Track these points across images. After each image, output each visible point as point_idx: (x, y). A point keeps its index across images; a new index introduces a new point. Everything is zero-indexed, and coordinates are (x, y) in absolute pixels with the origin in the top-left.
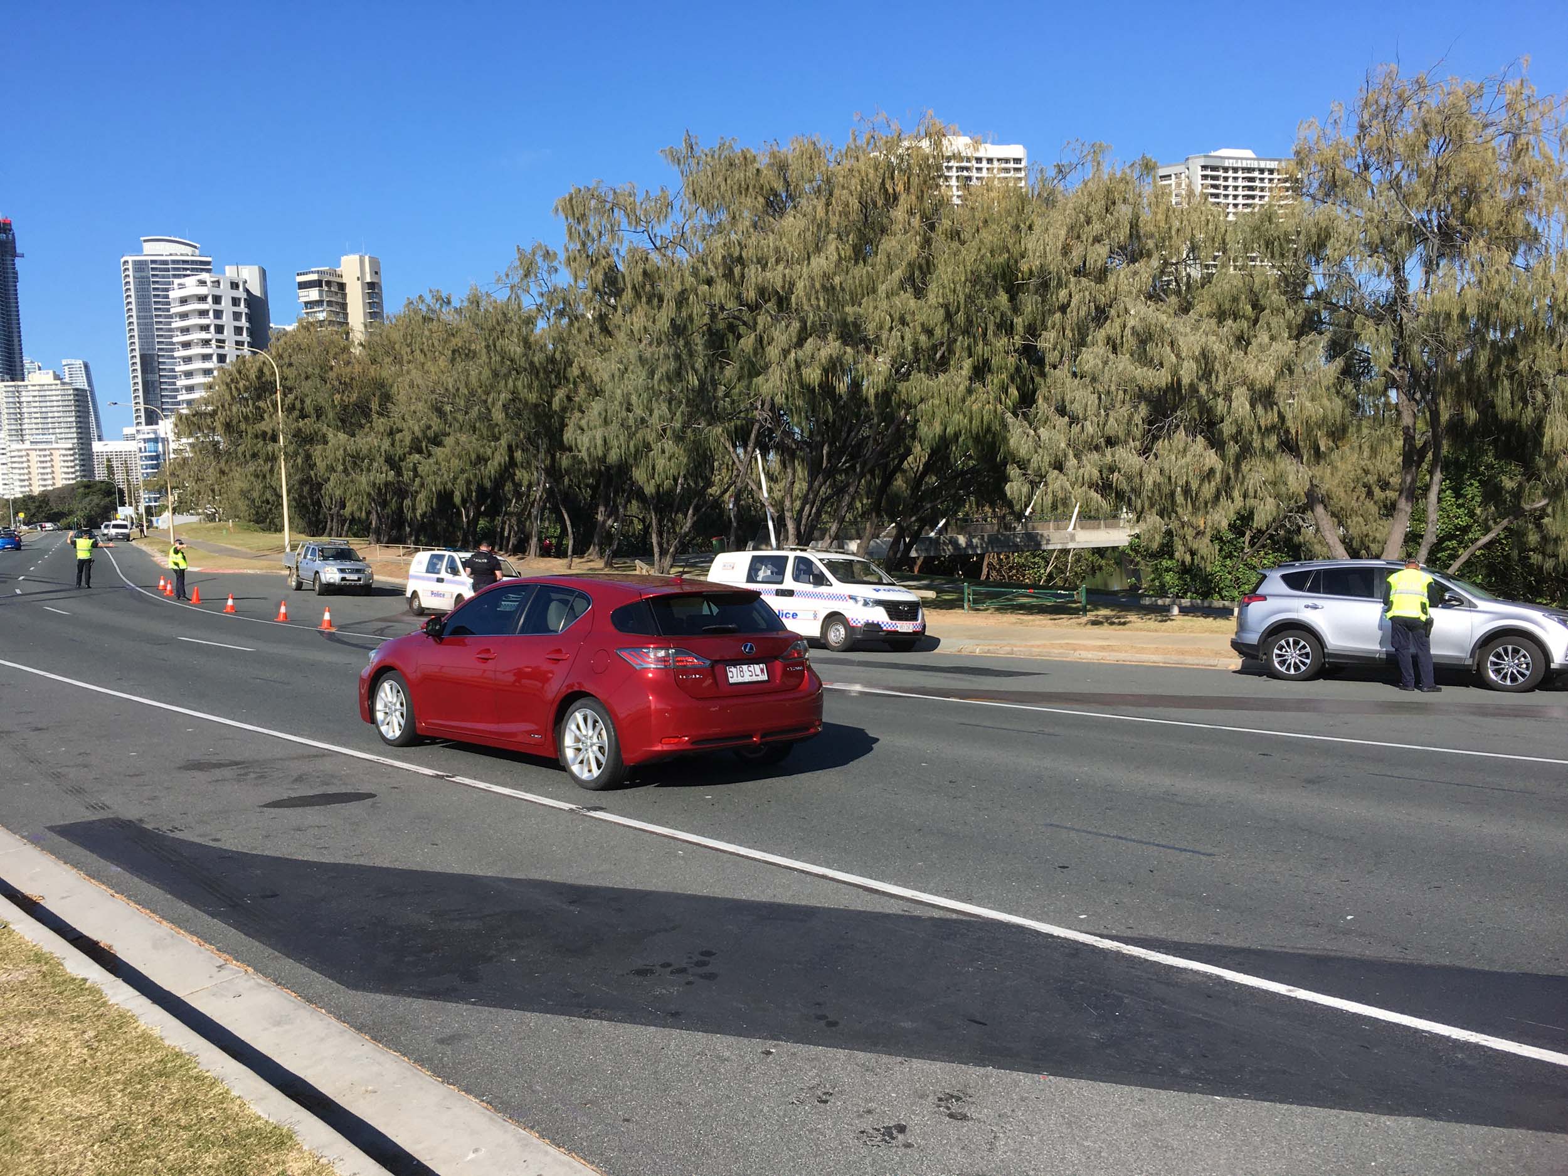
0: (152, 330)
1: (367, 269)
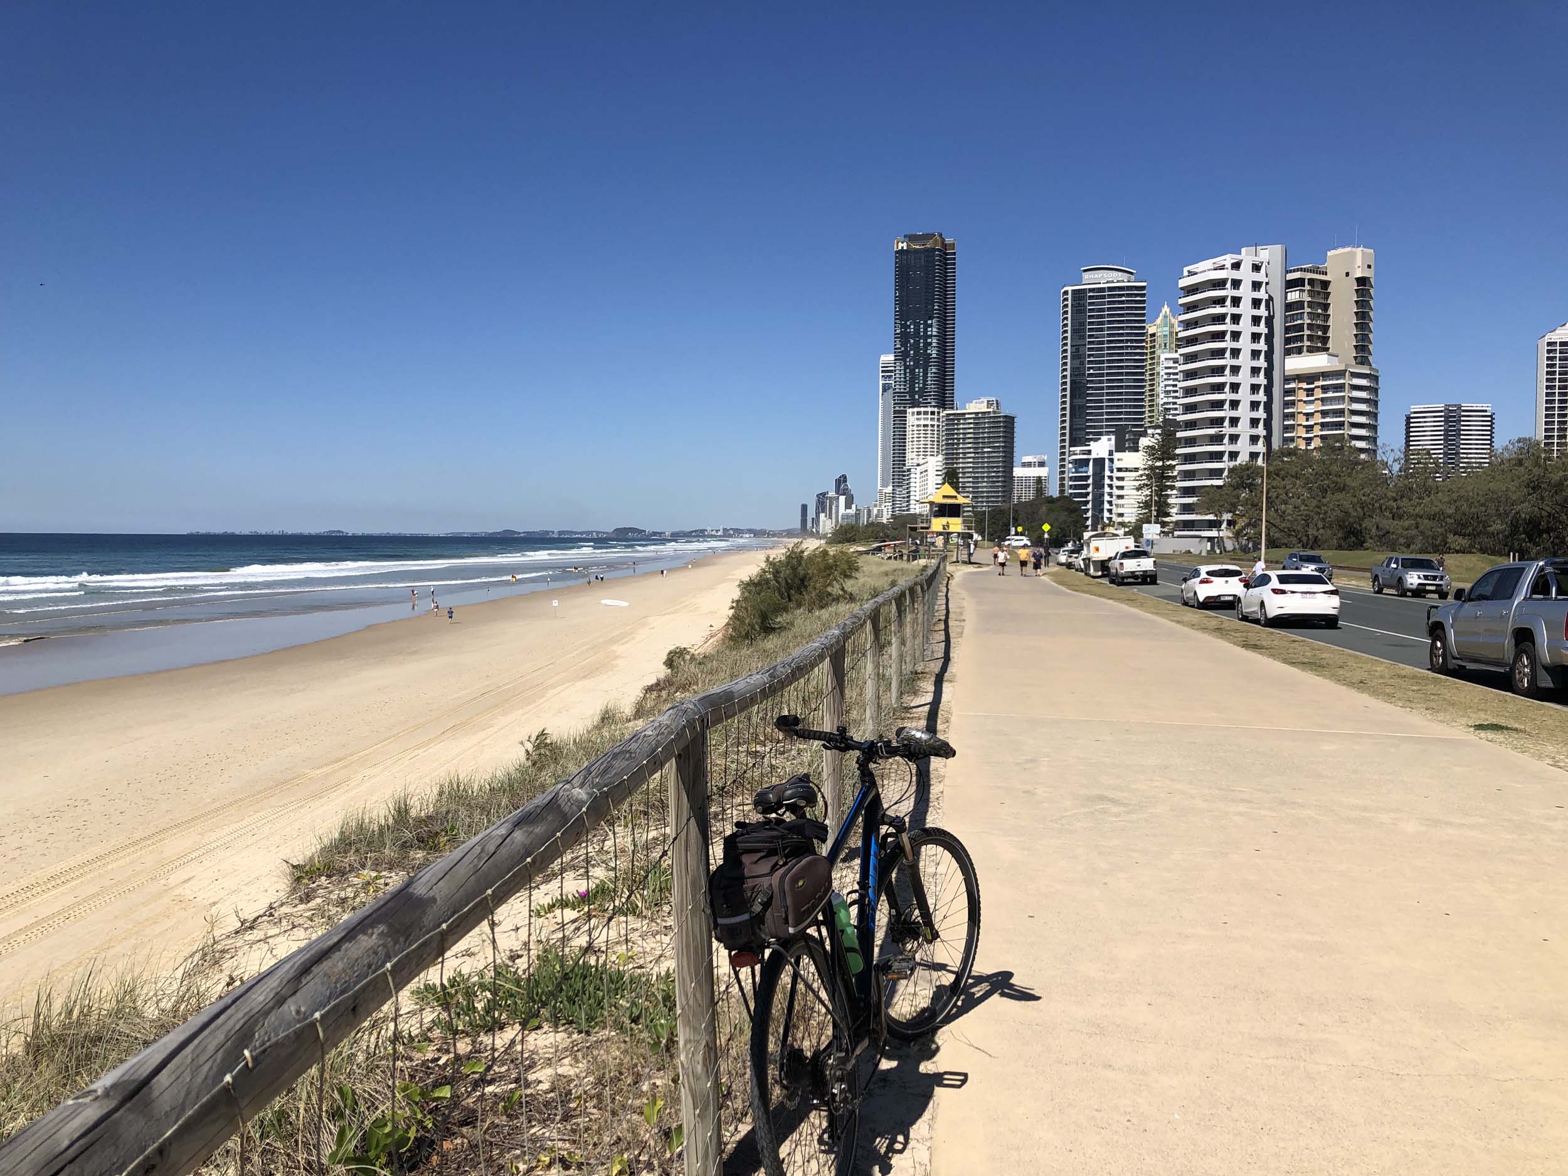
0: (1084, 358)
1: (1359, 262)
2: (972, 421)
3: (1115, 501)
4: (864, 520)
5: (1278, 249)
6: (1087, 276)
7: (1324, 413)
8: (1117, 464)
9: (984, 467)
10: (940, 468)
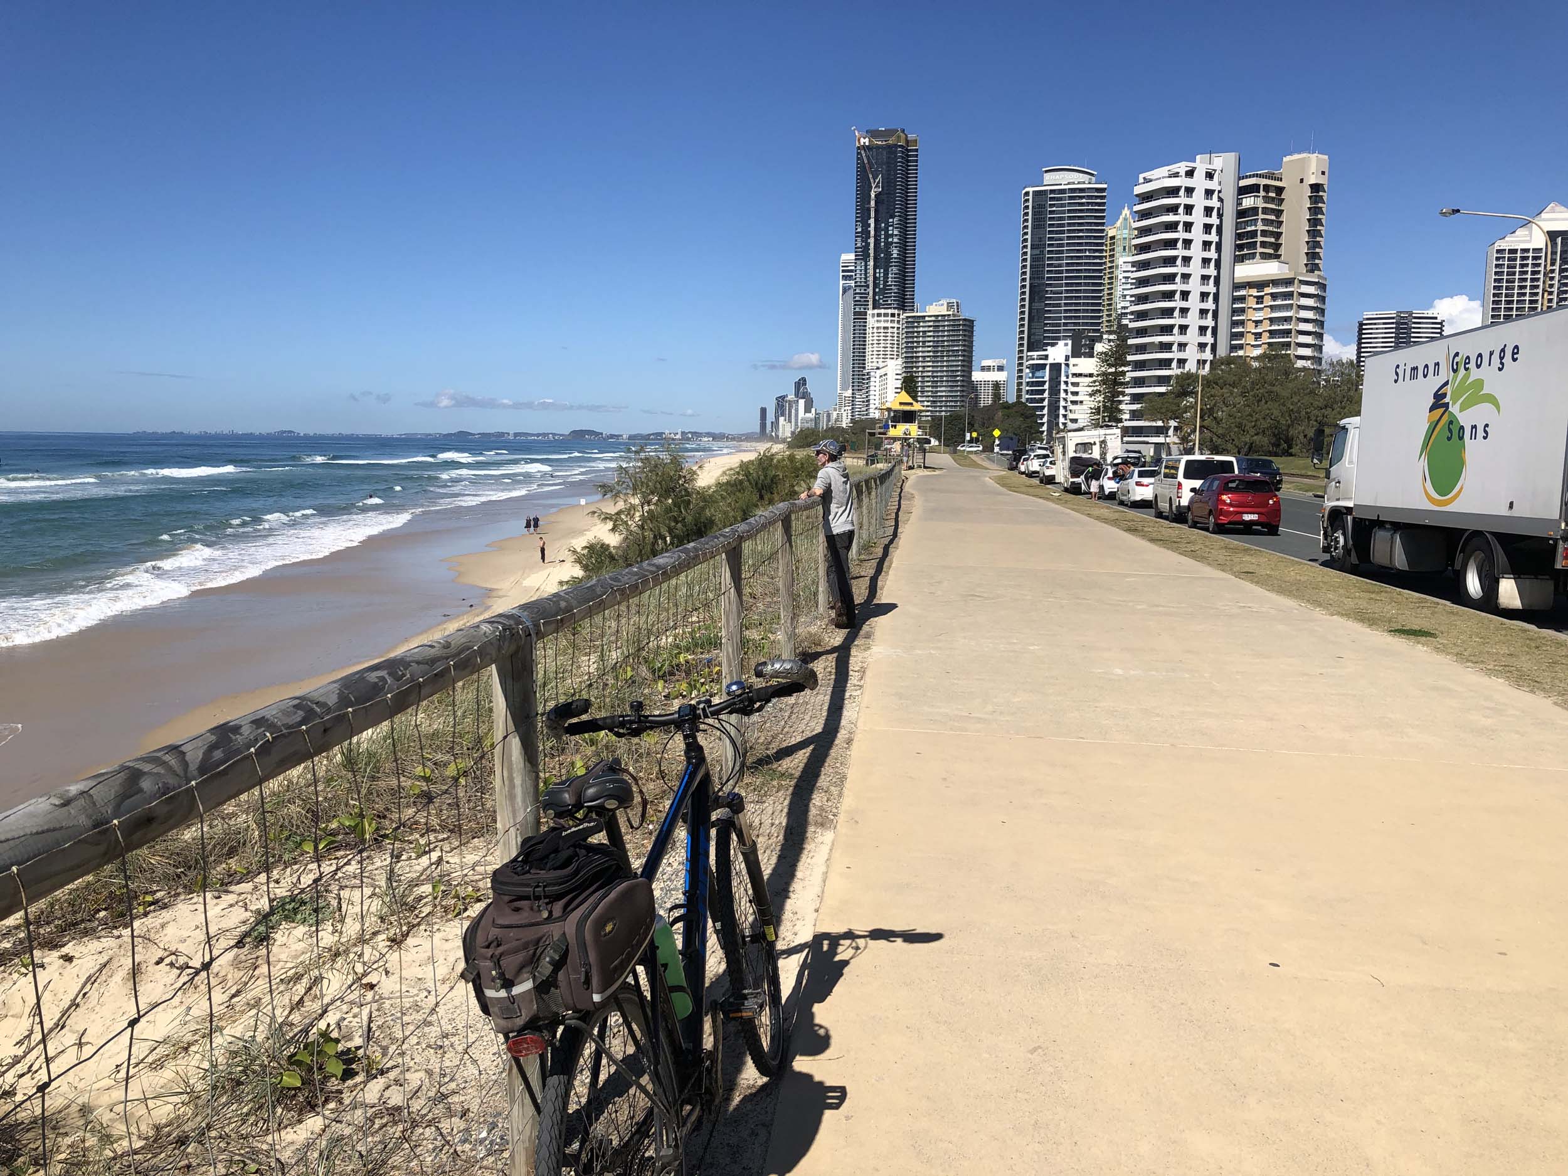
0: (1044, 261)
1: (1313, 167)
2: (931, 324)
3: (1070, 406)
4: (823, 425)
5: (1234, 156)
6: (1049, 178)
7: (1272, 320)
8: (1072, 370)
9: (943, 371)
10: (900, 372)
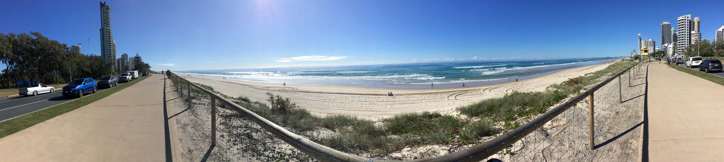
1: (697, 19)
3: (668, 51)
5: (690, 15)
6: (664, 23)
7: (695, 39)
8: (668, 47)
